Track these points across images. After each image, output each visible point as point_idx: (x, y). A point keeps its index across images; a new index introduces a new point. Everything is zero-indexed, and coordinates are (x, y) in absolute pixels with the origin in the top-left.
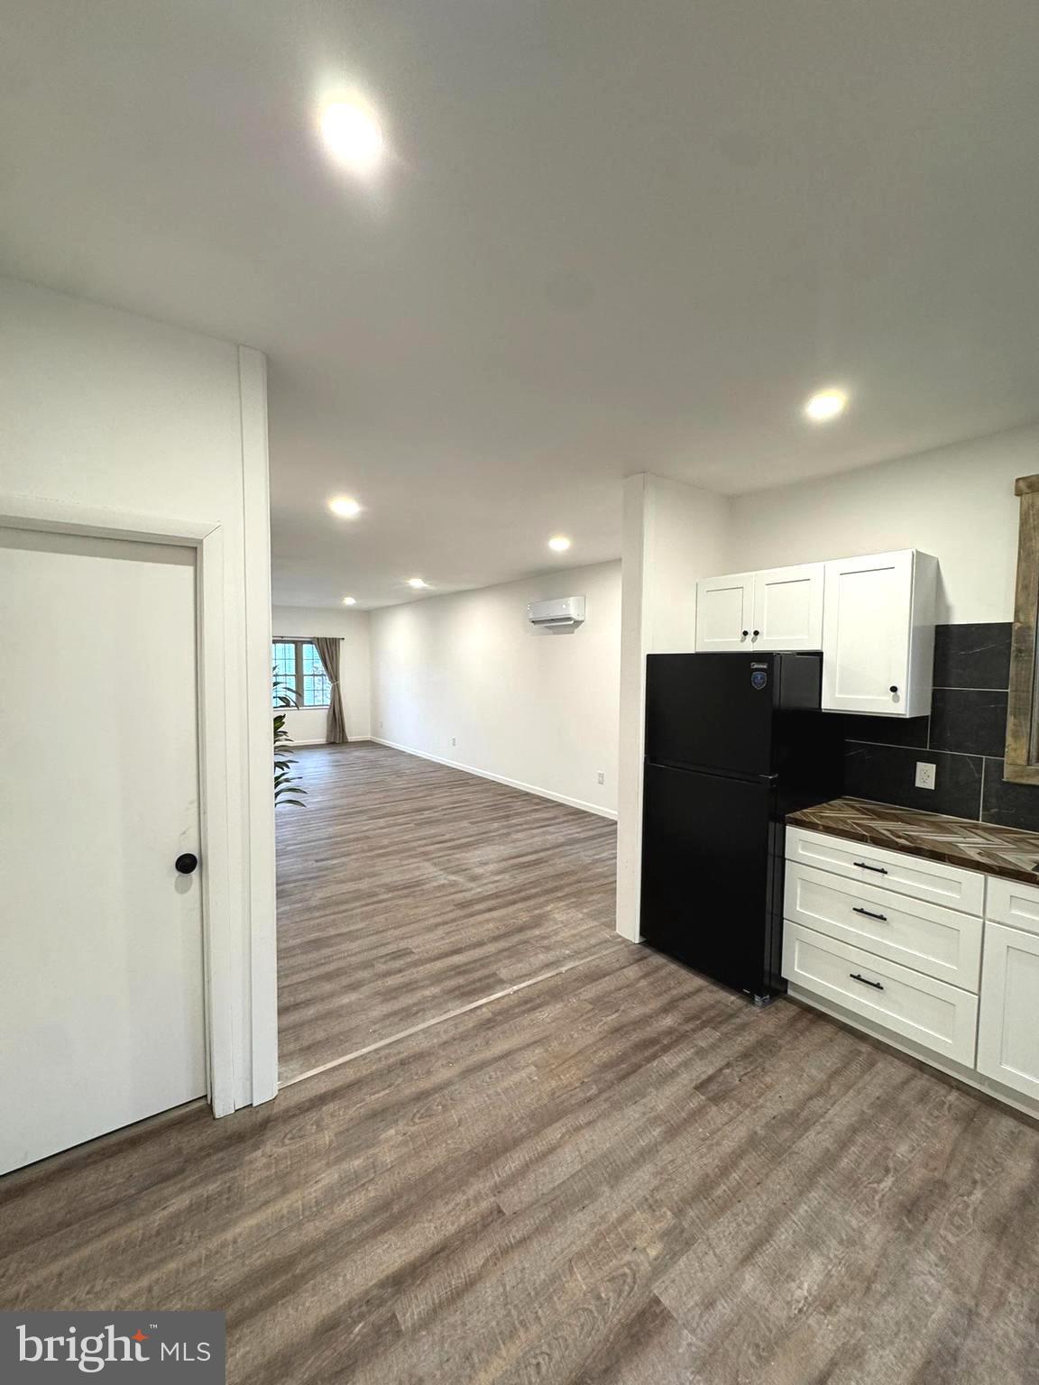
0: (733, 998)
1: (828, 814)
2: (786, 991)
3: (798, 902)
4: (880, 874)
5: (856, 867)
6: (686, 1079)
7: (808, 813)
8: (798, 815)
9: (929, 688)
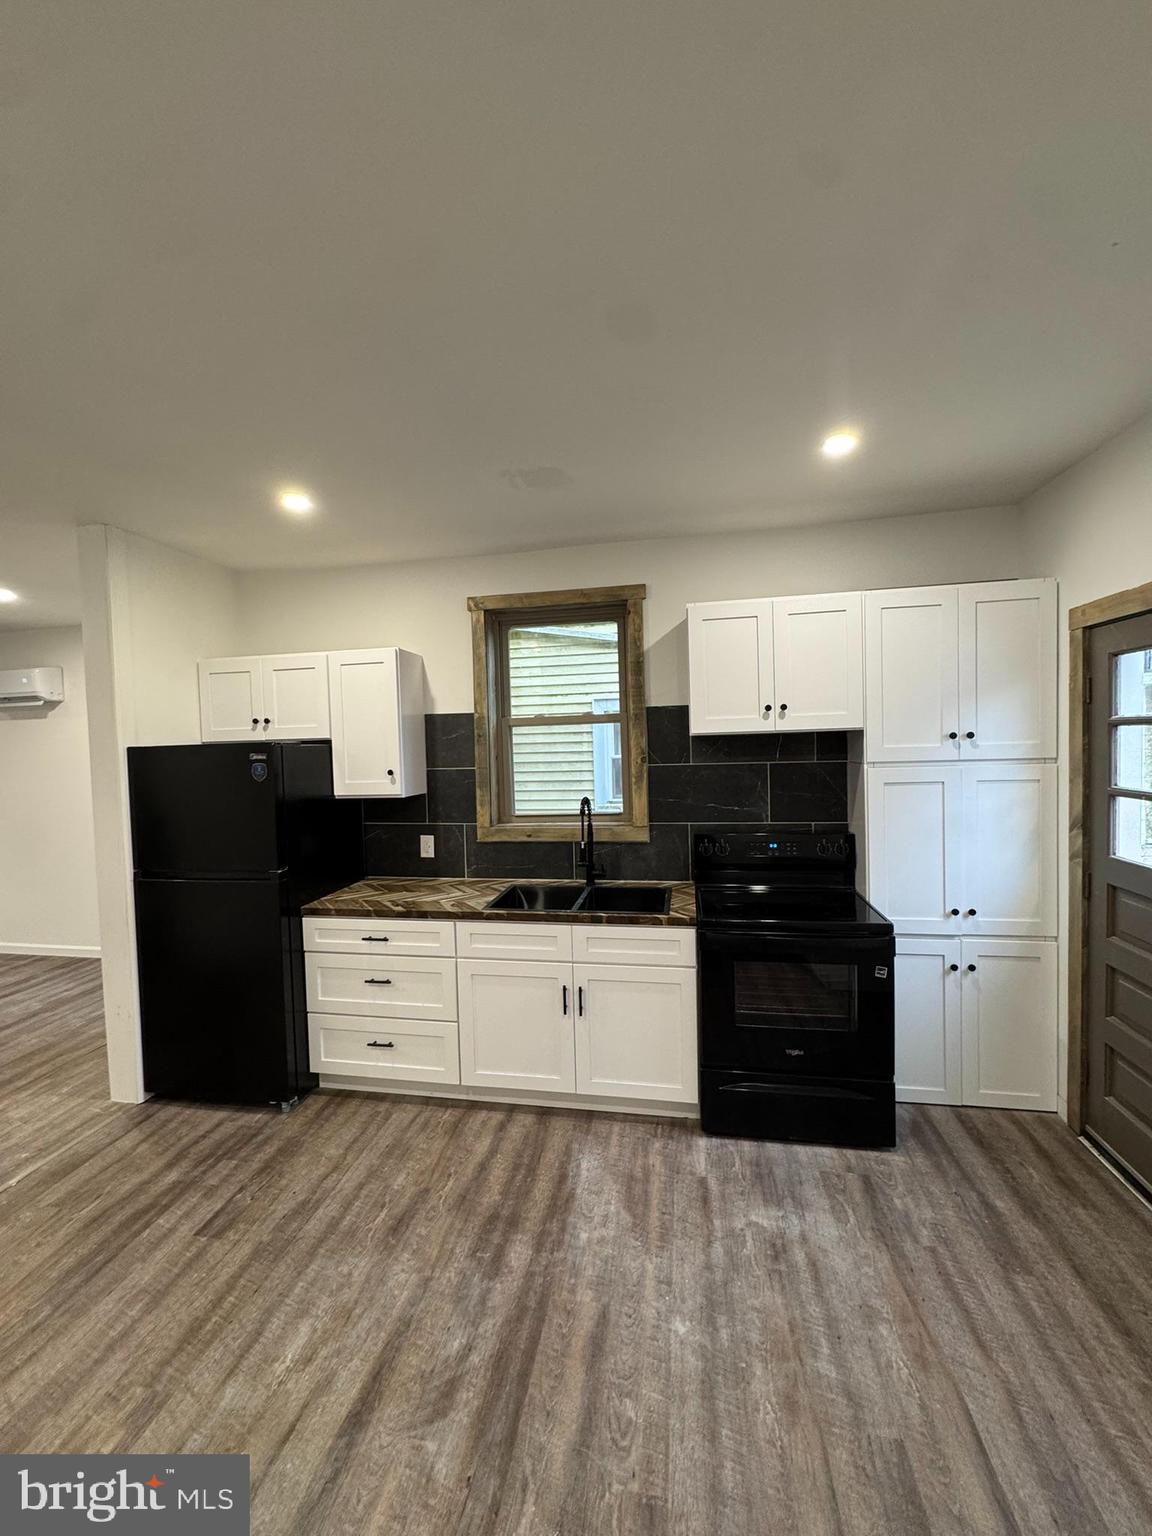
0: (260, 1116)
1: (346, 897)
2: (318, 1085)
3: (320, 992)
4: (383, 943)
5: (364, 942)
6: (186, 1230)
7: (327, 902)
8: (315, 904)
9: (424, 769)
